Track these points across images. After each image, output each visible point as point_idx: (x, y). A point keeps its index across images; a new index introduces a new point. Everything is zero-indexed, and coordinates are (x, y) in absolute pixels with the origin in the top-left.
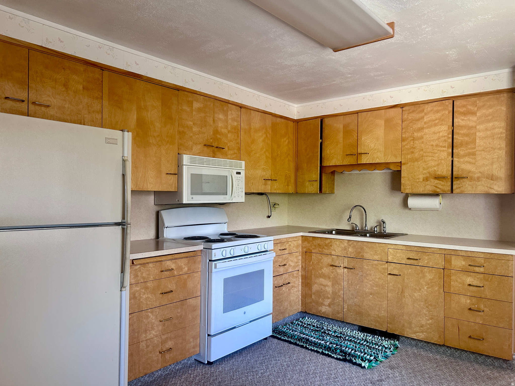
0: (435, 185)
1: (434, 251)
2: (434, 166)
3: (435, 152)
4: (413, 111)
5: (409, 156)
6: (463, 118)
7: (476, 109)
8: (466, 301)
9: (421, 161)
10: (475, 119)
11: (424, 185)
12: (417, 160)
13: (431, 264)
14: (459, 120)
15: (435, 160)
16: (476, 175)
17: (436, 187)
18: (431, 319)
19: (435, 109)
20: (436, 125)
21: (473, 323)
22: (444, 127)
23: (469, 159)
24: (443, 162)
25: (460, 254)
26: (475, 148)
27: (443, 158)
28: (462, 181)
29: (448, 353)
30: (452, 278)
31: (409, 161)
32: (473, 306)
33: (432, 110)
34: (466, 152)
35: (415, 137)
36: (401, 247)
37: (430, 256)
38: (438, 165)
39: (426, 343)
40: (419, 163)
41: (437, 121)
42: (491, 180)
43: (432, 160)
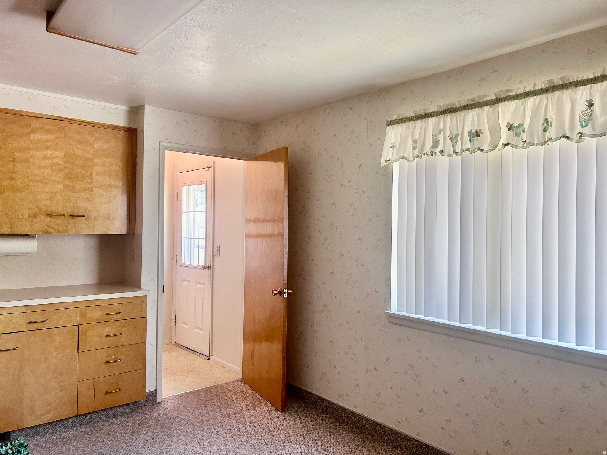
0: (48, 224)
1: (65, 307)
2: (46, 200)
3: (47, 182)
4: (13, 122)
5: (6, 183)
6: (79, 146)
7: (93, 139)
8: (102, 355)
9: (26, 192)
10: (91, 150)
11: (30, 223)
12: (19, 190)
13: (61, 324)
14: (75, 148)
15: (47, 193)
16: (93, 214)
17: (49, 226)
18: (61, 391)
19: (47, 127)
20: (47, 148)
21: (109, 377)
22: (59, 153)
23: (85, 194)
24: (58, 195)
25: (97, 304)
26: (91, 183)
27: (58, 191)
28: (77, 219)
29: (77, 423)
30: (88, 334)
31: (6, 189)
32: (110, 358)
33: (42, 128)
34: (83, 186)
35: (16, 157)
36: (19, 310)
37: (60, 314)
38: (51, 198)
39: (49, 424)
40: (23, 193)
41: (49, 144)
42: (108, 219)
43: (42, 192)
